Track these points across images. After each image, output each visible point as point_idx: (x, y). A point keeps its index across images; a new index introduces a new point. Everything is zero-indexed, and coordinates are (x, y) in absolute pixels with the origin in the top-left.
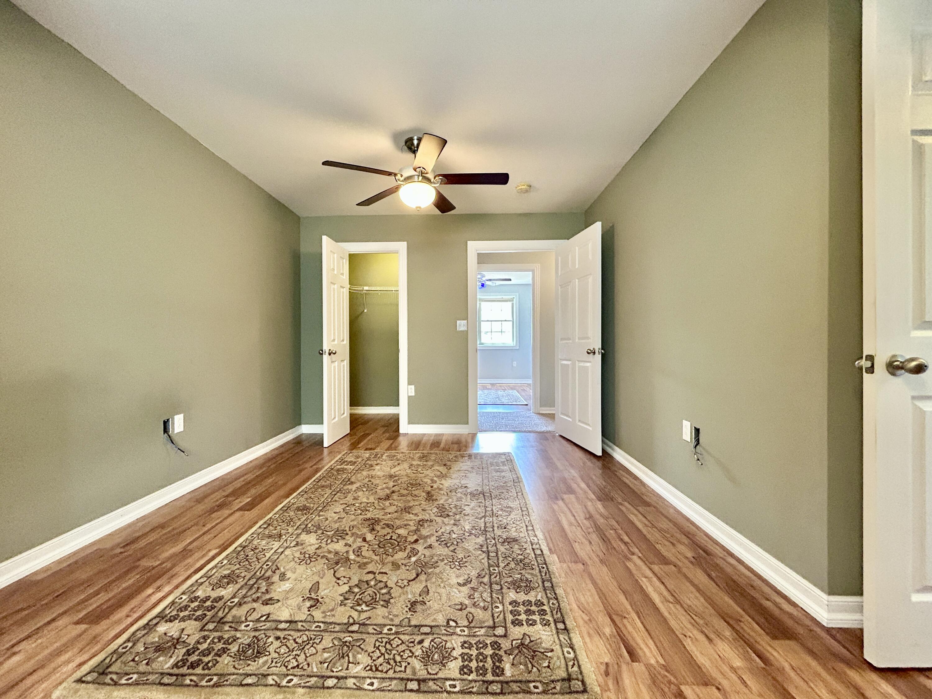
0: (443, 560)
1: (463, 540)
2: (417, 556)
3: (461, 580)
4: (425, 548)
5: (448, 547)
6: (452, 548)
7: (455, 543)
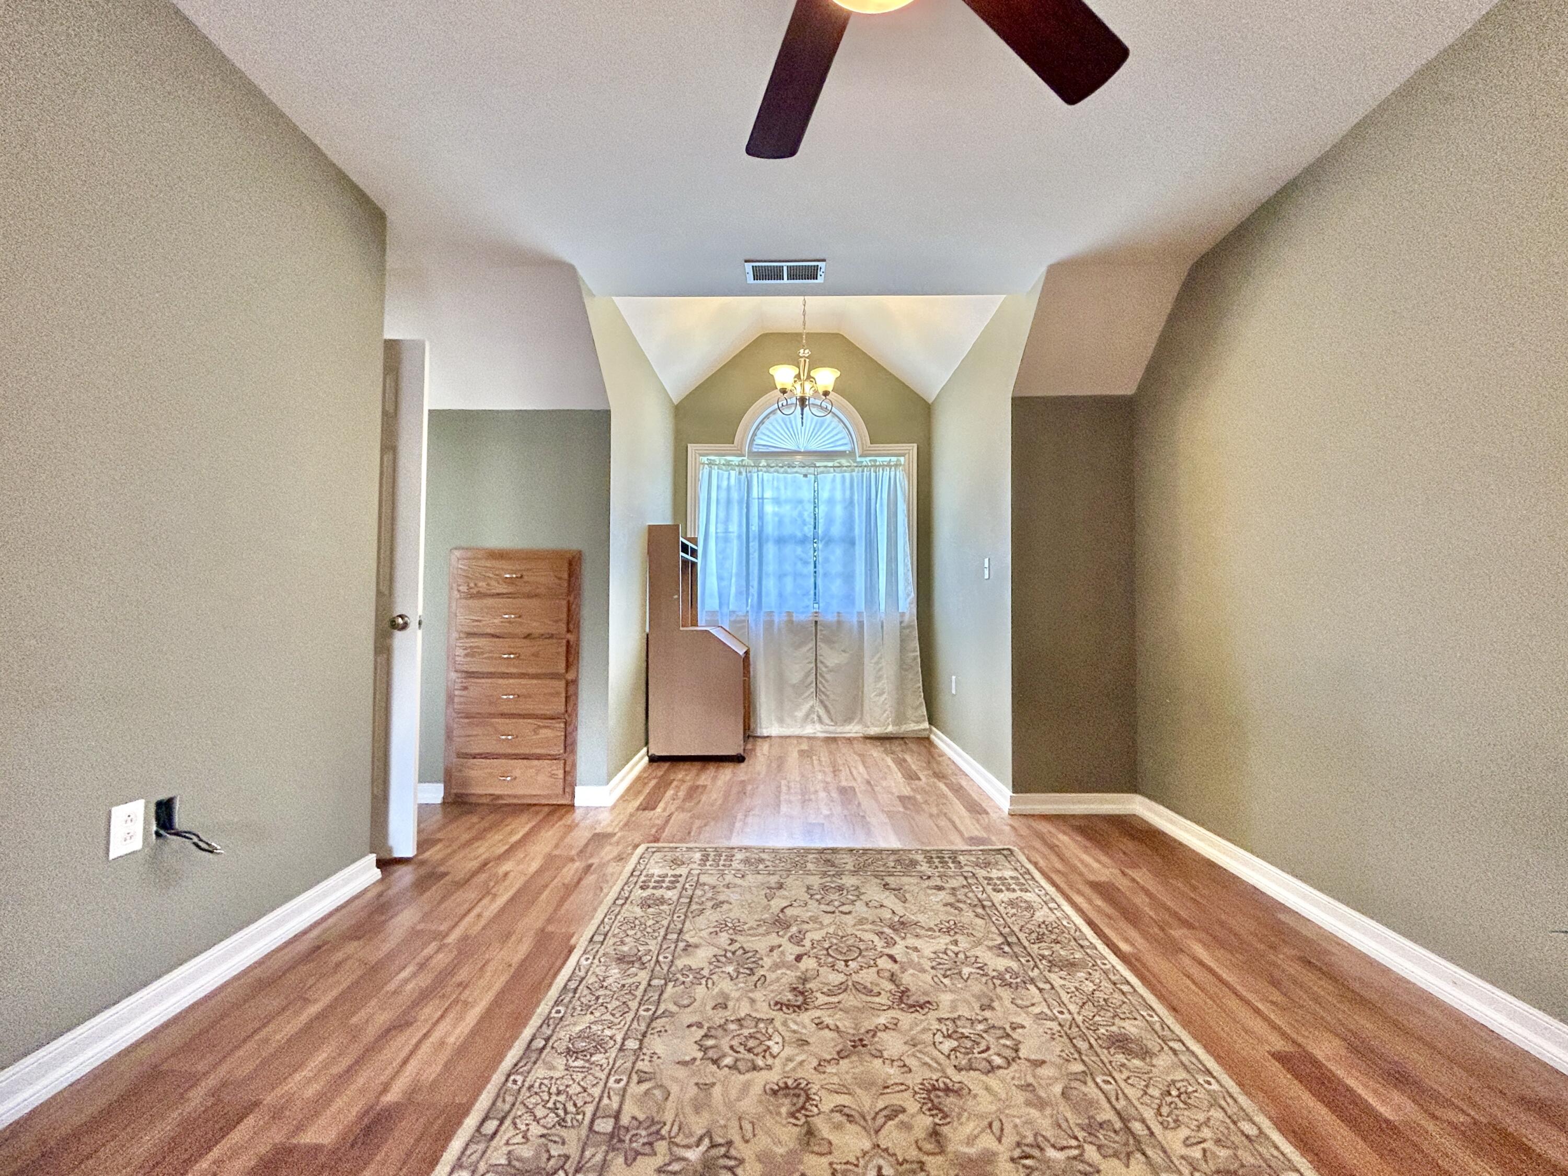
0: (751, 928)
1: (714, 959)
2: (790, 934)
3: (725, 906)
4: (780, 946)
5: (742, 948)
6: (737, 945)
7: (729, 955)
